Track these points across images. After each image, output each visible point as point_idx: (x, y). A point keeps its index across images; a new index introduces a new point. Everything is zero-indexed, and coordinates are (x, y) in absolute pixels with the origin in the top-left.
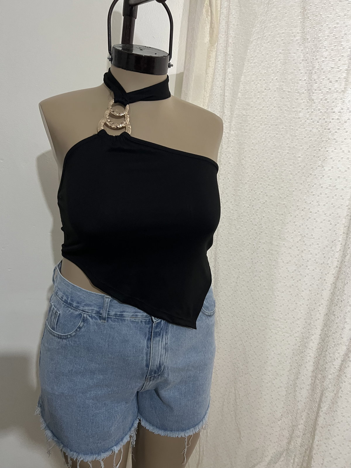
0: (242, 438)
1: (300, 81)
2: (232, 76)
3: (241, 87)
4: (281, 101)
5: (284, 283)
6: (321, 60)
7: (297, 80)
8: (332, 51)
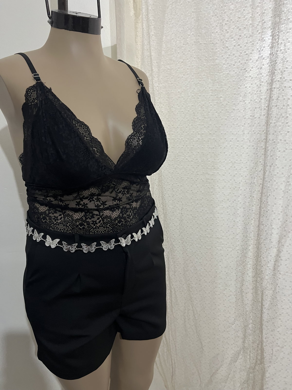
0: (203, 348)
1: (212, 33)
2: (155, 38)
3: (164, 46)
4: (199, 53)
5: (222, 205)
6: (229, 13)
7: (210, 33)
8: (237, 4)
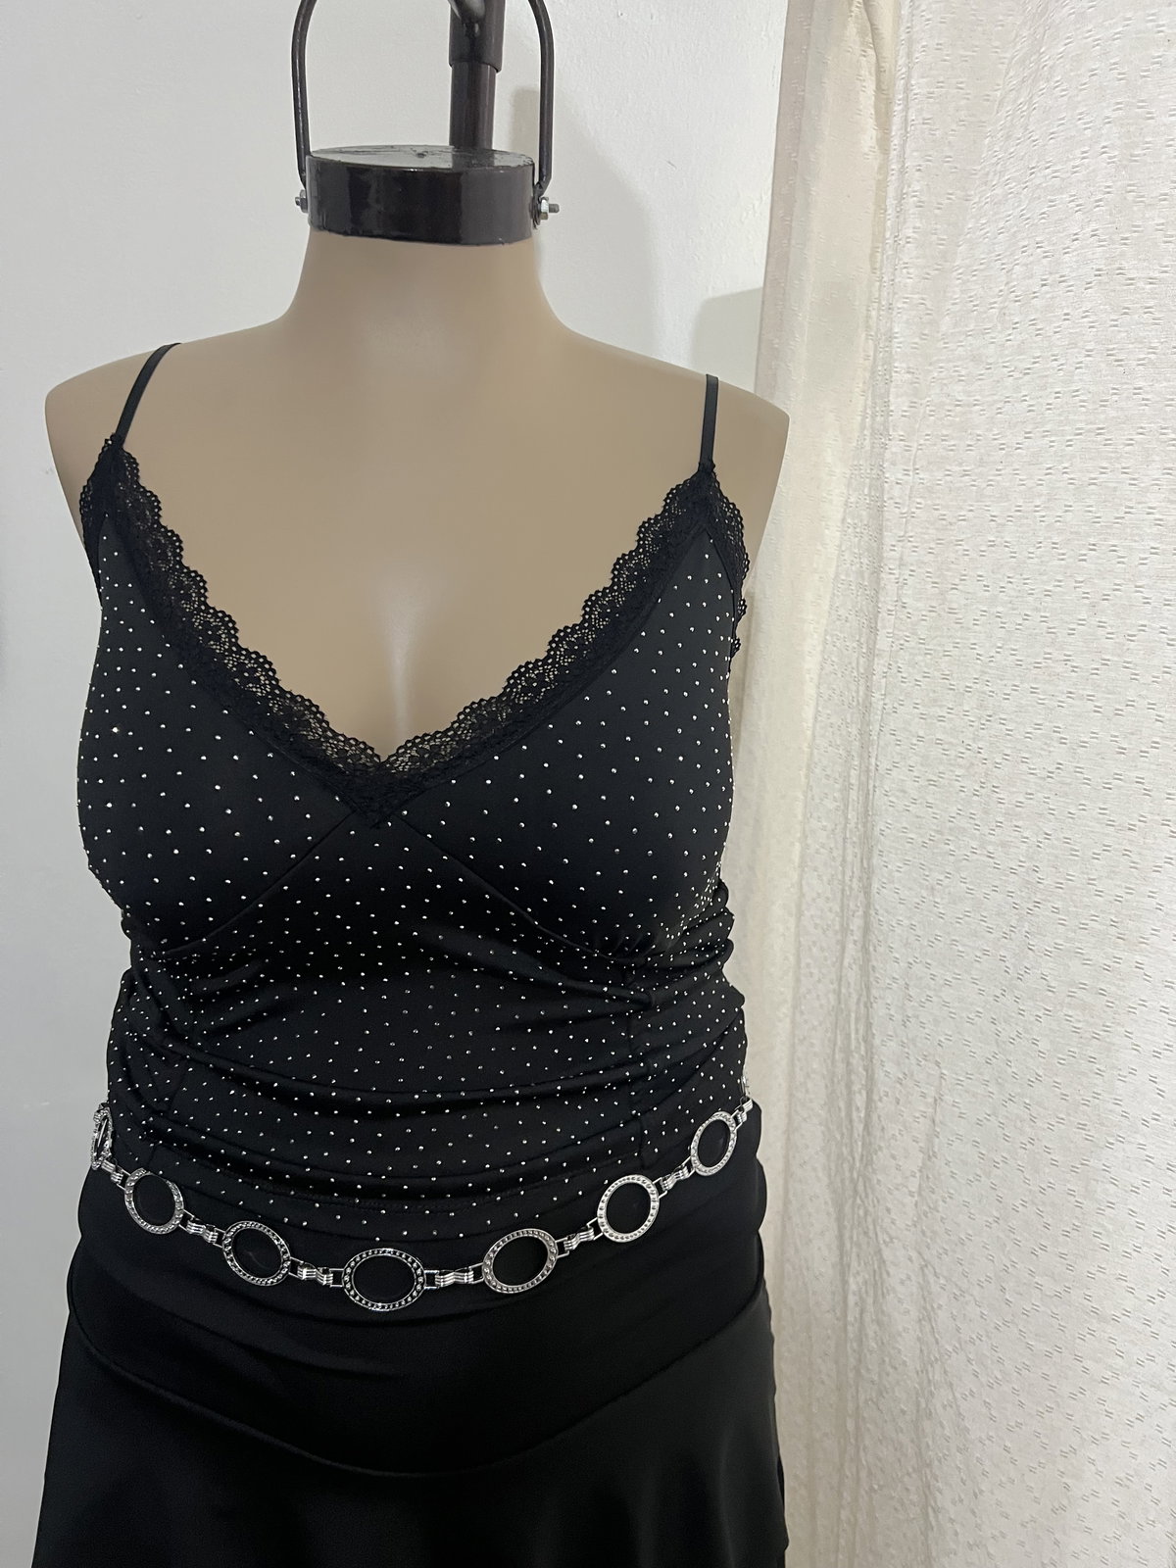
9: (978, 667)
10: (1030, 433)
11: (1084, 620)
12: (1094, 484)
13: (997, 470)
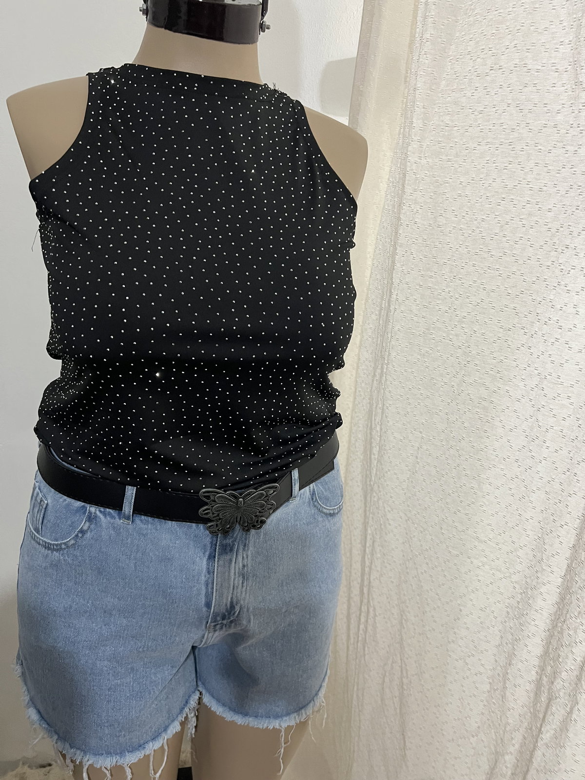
0: (407, 752)
1: (561, 45)
3: (448, 69)
4: (521, 92)
5: (502, 470)
9: (450, 253)
10: (480, 142)
11: (497, 233)
12: (506, 169)
13: (464, 160)
